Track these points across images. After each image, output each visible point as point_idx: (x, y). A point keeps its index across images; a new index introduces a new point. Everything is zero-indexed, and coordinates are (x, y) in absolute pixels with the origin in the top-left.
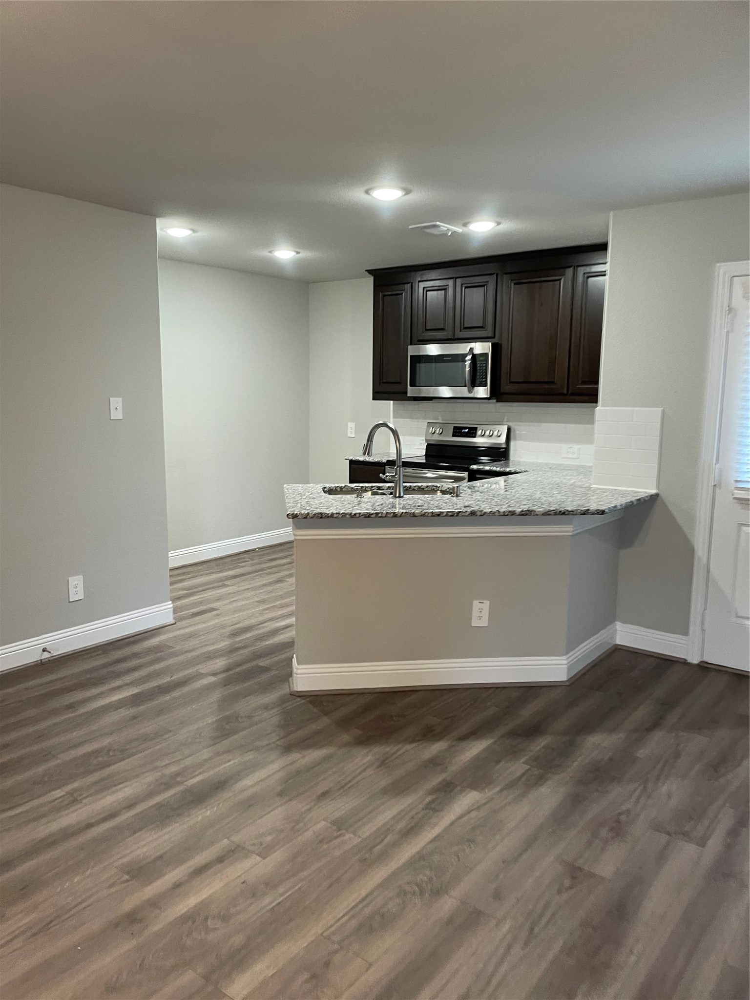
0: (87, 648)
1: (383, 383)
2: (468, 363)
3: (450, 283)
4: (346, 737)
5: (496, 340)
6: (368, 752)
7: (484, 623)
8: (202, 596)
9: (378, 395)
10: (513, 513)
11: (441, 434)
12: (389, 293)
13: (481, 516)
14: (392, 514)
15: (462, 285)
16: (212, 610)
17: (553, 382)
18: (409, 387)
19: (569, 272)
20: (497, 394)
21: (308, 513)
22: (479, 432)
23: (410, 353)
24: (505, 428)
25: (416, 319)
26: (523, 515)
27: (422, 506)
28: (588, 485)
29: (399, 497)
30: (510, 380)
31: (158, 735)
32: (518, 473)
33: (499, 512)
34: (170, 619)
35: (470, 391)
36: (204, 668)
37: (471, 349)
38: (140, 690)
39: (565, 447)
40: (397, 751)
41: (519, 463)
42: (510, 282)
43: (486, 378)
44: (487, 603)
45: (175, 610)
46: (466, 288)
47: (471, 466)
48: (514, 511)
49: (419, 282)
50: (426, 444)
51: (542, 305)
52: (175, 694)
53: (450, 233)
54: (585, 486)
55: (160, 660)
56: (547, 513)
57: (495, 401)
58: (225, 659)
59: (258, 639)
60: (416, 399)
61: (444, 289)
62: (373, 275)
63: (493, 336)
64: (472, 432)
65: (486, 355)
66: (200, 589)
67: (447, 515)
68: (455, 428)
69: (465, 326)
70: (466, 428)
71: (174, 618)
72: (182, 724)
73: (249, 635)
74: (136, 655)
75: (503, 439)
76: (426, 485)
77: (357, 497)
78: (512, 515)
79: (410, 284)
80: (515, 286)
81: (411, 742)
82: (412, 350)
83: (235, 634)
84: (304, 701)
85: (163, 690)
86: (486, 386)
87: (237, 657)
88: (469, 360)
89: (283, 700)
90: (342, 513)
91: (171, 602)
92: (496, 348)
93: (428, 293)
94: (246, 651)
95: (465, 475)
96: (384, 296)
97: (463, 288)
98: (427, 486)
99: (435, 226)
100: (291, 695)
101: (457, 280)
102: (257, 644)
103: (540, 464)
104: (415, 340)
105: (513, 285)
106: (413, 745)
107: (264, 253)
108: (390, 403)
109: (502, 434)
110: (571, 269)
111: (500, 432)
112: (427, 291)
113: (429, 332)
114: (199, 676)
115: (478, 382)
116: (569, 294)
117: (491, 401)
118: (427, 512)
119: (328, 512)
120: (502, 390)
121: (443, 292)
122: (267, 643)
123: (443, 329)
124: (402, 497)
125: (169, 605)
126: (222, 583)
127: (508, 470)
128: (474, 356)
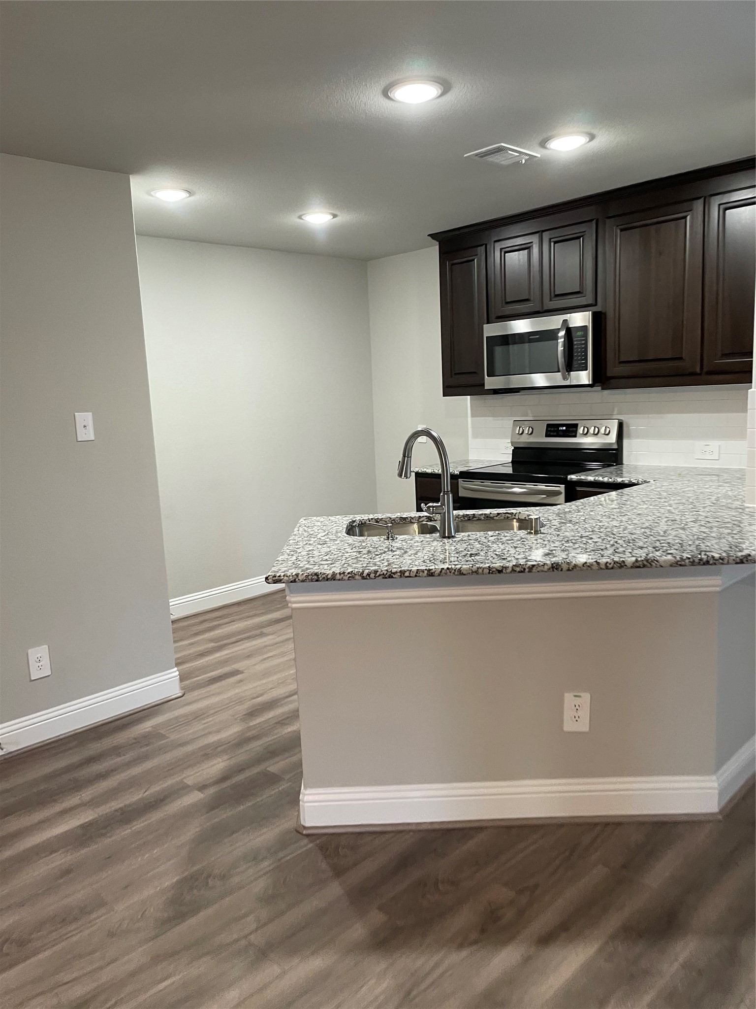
0: (61, 737)
1: (455, 374)
2: (561, 341)
3: (535, 239)
4: (358, 931)
5: (597, 309)
6: (387, 968)
7: (583, 726)
8: (233, 650)
9: (450, 389)
10: (622, 565)
11: (531, 434)
12: (459, 261)
13: (569, 570)
14: (426, 572)
15: (550, 239)
16: (236, 672)
17: (681, 358)
18: (486, 377)
19: (699, 205)
20: (601, 379)
21: (297, 575)
22: (580, 430)
23: (485, 335)
24: (615, 423)
25: (493, 291)
26: (639, 567)
27: (476, 554)
28: (739, 503)
29: (449, 538)
30: (619, 359)
31: (84, 911)
32: (633, 485)
33: (598, 563)
34: (176, 691)
35: (565, 378)
36: (192, 776)
37: (565, 321)
38: (96, 816)
39: (699, 444)
40: (437, 965)
41: (636, 468)
42: (615, 228)
43: (586, 359)
44: (586, 697)
45: (182, 678)
46: (555, 243)
47: (569, 477)
48: (623, 562)
49: (495, 241)
50: (513, 448)
51: (660, 254)
52: (139, 825)
53: (524, 161)
54: (734, 506)
55: (146, 757)
56: (679, 564)
57: (599, 388)
58: (225, 757)
59: (278, 723)
60: (496, 392)
61: (527, 247)
62: (437, 241)
63: (594, 303)
64: (571, 430)
65: (585, 328)
66: (234, 639)
67: (513, 571)
68: (548, 426)
69: (557, 293)
70: (563, 425)
71: (182, 688)
72: (128, 887)
73: (270, 714)
74: (116, 750)
75: (612, 438)
76: (496, 512)
77: (388, 538)
78: (621, 567)
79: (484, 246)
80: (622, 232)
81: (461, 946)
82: (491, 330)
83: (252, 713)
84: (311, 845)
85: (126, 816)
86: (587, 370)
87: (242, 755)
88: (561, 338)
89: (283, 843)
90: (349, 573)
91: (176, 669)
92: (598, 319)
93: (506, 254)
94: (260, 742)
95: (562, 488)
96: (453, 264)
97: (552, 244)
98: (498, 514)
99: (500, 150)
100: (297, 832)
101: (544, 234)
102: (276, 732)
103: (666, 468)
104: (493, 316)
105: (619, 231)
106: (464, 953)
107: (292, 219)
108: (467, 398)
109: (611, 431)
110: (702, 200)
111: (608, 429)
112: (505, 252)
113: (511, 305)
114: (182, 789)
115: (575, 364)
116: (700, 236)
117: (595, 388)
118: (480, 568)
119: (328, 573)
120: (609, 374)
121: (526, 251)
122: (289, 730)
123: (527, 300)
124: (453, 537)
125: (174, 672)
126: (258, 632)
127: (619, 480)
128: (569, 331)
